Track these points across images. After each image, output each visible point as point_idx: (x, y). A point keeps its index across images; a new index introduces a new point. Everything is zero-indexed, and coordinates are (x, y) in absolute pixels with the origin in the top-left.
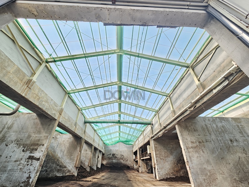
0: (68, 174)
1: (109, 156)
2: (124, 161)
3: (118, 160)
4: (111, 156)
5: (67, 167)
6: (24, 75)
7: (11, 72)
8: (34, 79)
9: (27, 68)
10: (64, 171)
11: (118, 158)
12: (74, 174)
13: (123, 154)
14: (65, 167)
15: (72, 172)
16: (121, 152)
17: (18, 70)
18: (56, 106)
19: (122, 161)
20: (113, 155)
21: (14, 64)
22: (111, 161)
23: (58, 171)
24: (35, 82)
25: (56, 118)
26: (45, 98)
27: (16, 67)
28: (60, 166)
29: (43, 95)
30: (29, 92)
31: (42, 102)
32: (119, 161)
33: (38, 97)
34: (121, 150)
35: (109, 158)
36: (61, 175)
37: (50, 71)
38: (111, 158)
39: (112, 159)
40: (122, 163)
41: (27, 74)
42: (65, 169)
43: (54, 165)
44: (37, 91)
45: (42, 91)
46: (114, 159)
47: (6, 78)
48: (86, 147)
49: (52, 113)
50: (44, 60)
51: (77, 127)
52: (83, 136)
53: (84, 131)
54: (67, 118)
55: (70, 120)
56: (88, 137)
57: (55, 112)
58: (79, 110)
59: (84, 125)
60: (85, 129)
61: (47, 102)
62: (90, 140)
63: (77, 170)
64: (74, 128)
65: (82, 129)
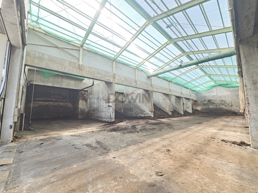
0: (147, 115)
1: (203, 102)
2: (226, 106)
3: (216, 106)
4: (206, 102)
5: (146, 111)
6: (75, 63)
7: (67, 66)
8: (81, 63)
9: (74, 58)
10: (144, 114)
11: (217, 104)
12: (151, 115)
13: (223, 99)
14: (145, 111)
15: (149, 114)
16: (220, 97)
17: (70, 63)
18: (108, 73)
19: (223, 107)
20: (209, 101)
21: (66, 60)
22: (207, 107)
23: (141, 113)
24: (82, 65)
25: (112, 82)
26: (96, 71)
27: (68, 61)
28: (142, 111)
29: (93, 70)
30: (82, 72)
31: (94, 75)
32: (218, 107)
33: (90, 73)
34: (220, 95)
35: (205, 105)
36: (144, 116)
37: (89, 51)
38: (206, 104)
39: (209, 105)
40: (223, 109)
41: (76, 62)
42: (145, 112)
43: (138, 110)
44: (88, 70)
45: (91, 68)
46: (211, 105)
47: (66, 70)
48: (165, 97)
49: (106, 79)
50: (80, 46)
51: (138, 83)
52: (150, 89)
53: (150, 84)
54: (123, 79)
55: (127, 80)
56: (158, 89)
57: (108, 78)
58: (135, 69)
59: (148, 80)
60: (151, 83)
61: (99, 73)
62: (164, 90)
63: (153, 113)
64: (134, 84)
65: (146, 83)
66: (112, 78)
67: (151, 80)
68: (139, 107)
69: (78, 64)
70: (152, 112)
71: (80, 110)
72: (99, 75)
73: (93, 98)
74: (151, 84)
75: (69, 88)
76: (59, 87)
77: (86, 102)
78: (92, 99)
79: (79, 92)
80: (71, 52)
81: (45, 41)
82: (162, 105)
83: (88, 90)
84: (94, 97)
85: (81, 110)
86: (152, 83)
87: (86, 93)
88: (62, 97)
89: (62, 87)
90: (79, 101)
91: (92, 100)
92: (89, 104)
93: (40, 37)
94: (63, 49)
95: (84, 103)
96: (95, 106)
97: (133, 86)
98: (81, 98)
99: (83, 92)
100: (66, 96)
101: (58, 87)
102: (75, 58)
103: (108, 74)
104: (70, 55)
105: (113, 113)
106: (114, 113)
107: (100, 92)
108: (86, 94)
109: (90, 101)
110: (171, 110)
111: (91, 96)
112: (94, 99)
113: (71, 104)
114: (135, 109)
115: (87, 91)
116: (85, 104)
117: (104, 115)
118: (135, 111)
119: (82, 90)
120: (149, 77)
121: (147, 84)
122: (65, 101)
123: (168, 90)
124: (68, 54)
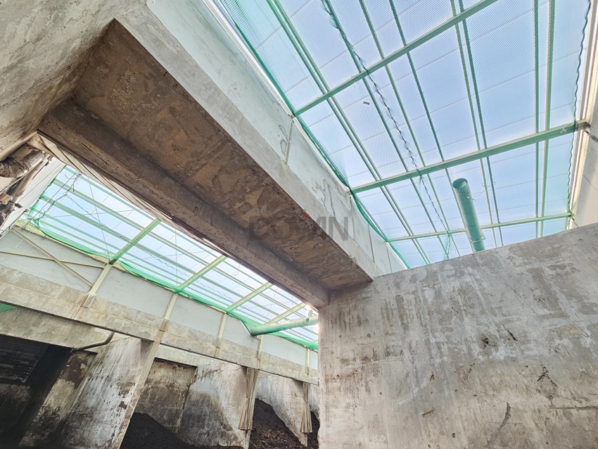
0: (234, 443)
5: (233, 428)
6: (77, 293)
7: (56, 297)
8: (92, 293)
10: (228, 438)
12: (242, 444)
14: (231, 429)
15: (239, 439)
17: (67, 291)
18: (150, 319)
21: (60, 286)
23: (223, 435)
24: (93, 297)
25: (152, 339)
26: (123, 313)
27: (63, 288)
28: (225, 427)
29: (116, 309)
30: (85, 313)
36: (226, 445)
37: (124, 272)
41: (83, 290)
42: (231, 433)
43: (217, 424)
44: (103, 308)
45: (114, 304)
48: (295, 388)
49: (142, 331)
50: (107, 262)
51: (224, 346)
52: (253, 364)
53: (255, 352)
54: (185, 334)
55: (196, 336)
56: (273, 365)
57: (147, 330)
58: (224, 313)
59: (252, 341)
60: (259, 348)
61: (127, 318)
62: (290, 370)
63: (248, 437)
64: (211, 349)
65: (245, 349)
66: (157, 330)
67: (260, 340)
68: (221, 414)
69: (84, 295)
70: (247, 431)
71: (41, 412)
72: (124, 321)
73: (97, 377)
74: (258, 352)
75: (47, 342)
76: (18, 338)
77: (76, 386)
78: (95, 378)
79: (71, 354)
80: (81, 271)
81: (36, 248)
82: (289, 413)
83: (99, 352)
84: (101, 375)
85: (46, 412)
86: (261, 350)
87: (90, 360)
88: (12, 367)
89: (29, 338)
90: (54, 382)
91: (94, 380)
92: (79, 394)
93: (26, 241)
94: (66, 264)
95: (69, 389)
96: (91, 402)
97: (208, 352)
98: (66, 374)
99: (81, 356)
100: (27, 363)
101: (17, 336)
102: (84, 282)
103: (149, 322)
104: (75, 276)
105: (121, 428)
106: (124, 431)
107: (121, 362)
108: (89, 363)
109: (87, 383)
110: (306, 431)
111: (95, 371)
112: (99, 379)
113: (28, 391)
114: (210, 420)
115: (96, 354)
116: (69, 393)
117: (99, 433)
118: (208, 424)
119: (82, 350)
120: (254, 335)
121: (247, 349)
122: (15, 378)
123: (303, 370)
124: (72, 274)
